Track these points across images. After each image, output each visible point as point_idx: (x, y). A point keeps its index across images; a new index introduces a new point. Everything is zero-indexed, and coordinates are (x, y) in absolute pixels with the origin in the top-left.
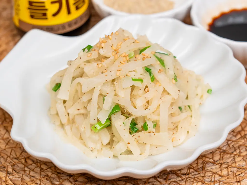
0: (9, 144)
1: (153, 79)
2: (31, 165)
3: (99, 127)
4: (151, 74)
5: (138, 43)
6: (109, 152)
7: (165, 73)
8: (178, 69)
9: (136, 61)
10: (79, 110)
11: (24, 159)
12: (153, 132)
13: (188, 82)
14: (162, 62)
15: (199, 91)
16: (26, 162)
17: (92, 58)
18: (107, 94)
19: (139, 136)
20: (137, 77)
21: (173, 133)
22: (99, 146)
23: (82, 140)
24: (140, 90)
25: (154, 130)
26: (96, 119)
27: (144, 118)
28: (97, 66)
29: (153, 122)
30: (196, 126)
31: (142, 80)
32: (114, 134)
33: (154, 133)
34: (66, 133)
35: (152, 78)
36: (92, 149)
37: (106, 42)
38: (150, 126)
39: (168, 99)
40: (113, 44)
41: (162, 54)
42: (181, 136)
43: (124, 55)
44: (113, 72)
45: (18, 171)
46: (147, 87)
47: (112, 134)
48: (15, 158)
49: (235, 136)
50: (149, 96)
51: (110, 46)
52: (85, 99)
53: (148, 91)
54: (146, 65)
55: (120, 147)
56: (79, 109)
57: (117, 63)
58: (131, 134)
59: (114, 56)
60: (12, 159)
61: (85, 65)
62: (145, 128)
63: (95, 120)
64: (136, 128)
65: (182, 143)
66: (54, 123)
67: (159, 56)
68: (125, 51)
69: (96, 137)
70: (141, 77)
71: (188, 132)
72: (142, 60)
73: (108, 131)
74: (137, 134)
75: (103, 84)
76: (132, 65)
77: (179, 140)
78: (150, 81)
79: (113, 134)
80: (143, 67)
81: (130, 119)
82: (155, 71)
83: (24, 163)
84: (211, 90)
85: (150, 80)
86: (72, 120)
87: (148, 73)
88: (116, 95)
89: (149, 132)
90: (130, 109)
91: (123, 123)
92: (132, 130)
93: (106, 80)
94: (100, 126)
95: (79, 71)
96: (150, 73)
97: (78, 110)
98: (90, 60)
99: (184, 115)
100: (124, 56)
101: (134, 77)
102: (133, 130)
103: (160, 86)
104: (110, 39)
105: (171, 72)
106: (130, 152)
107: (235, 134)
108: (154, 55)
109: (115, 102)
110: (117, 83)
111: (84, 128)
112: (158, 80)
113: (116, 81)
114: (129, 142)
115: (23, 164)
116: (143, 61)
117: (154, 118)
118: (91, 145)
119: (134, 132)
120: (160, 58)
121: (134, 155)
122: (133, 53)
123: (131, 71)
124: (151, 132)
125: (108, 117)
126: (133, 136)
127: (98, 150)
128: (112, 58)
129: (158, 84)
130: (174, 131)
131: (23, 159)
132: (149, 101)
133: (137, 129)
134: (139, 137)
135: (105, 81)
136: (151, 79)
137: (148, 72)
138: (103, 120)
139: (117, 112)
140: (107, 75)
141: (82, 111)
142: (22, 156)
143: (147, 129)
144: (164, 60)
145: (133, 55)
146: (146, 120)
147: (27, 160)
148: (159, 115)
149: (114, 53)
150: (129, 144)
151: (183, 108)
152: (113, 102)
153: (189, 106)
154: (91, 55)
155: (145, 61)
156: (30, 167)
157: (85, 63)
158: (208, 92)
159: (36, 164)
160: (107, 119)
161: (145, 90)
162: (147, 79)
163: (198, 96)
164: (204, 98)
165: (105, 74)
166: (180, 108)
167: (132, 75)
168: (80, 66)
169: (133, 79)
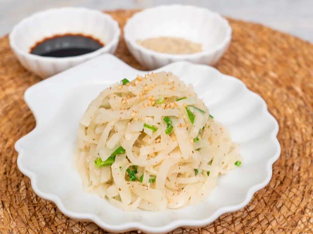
1: (169, 131)
4: (168, 126)
5: (174, 90)
8: (212, 131)
9: (158, 107)
12: (147, 186)
13: (219, 146)
14: (192, 117)
18: (117, 132)
20: (151, 124)
21: (174, 194)
24: (150, 138)
25: (149, 184)
27: (143, 168)
28: (121, 101)
29: (151, 176)
30: (202, 195)
31: (155, 129)
33: (147, 188)
36: (91, 183)
37: (141, 80)
38: (146, 178)
39: (177, 157)
41: (197, 110)
42: (181, 200)
43: (150, 98)
44: (129, 112)
46: (159, 137)
50: (158, 147)
51: (142, 85)
52: (98, 131)
53: (160, 142)
54: (167, 115)
57: (141, 104)
58: (128, 180)
63: (99, 154)
64: (135, 176)
65: (180, 208)
67: (192, 110)
68: (153, 94)
69: (97, 173)
70: (157, 126)
71: (190, 198)
74: (132, 183)
75: (116, 121)
77: (177, 203)
78: (164, 133)
80: (162, 117)
82: (175, 124)
87: (166, 124)
89: (143, 185)
91: (120, 167)
93: (120, 118)
94: (101, 163)
96: (169, 124)
97: (94, 139)
100: (150, 100)
102: (131, 177)
103: (174, 140)
104: (146, 79)
106: (119, 198)
108: (186, 108)
112: (175, 134)
114: (120, 188)
116: (164, 110)
117: (153, 172)
119: (131, 180)
120: (192, 112)
121: (122, 203)
122: (163, 99)
123: (148, 116)
124: (145, 185)
126: (128, 183)
127: (95, 187)
128: (138, 97)
129: (173, 138)
130: (177, 193)
132: (157, 152)
134: (133, 186)
136: (166, 130)
140: (122, 113)
143: (142, 181)
144: (195, 116)
145: (161, 101)
146: (144, 172)
148: (158, 170)
149: (141, 94)
151: (200, 171)
152: (120, 143)
153: (208, 172)
154: (121, 89)
157: (115, 96)
158: (236, 164)
160: (110, 157)
161: (156, 139)
162: (162, 130)
163: (223, 164)
164: (228, 168)
165: (122, 111)
166: (196, 170)
167: (148, 121)
168: (110, 97)
169: (145, 125)
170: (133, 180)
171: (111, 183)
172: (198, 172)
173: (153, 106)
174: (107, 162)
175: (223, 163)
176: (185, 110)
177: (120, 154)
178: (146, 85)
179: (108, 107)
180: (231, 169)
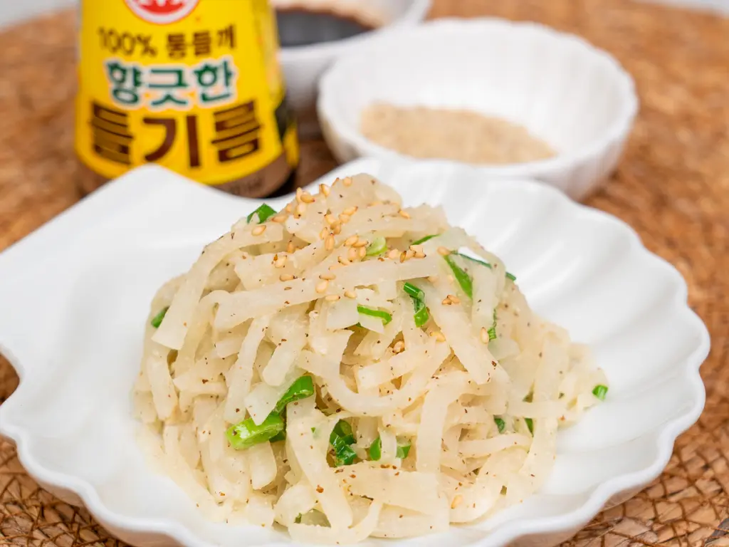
0: (11, 463)
1: (424, 320)
2: (55, 525)
3: (244, 434)
4: (418, 305)
5: (406, 217)
6: (263, 511)
7: (469, 311)
8: (516, 314)
9: (382, 260)
10: (207, 383)
11: (39, 509)
12: (394, 468)
13: (540, 355)
14: (465, 280)
15: (568, 385)
16: (42, 515)
17: (266, 240)
18: (283, 340)
19: (352, 473)
20: (374, 305)
21: (460, 484)
22: (237, 491)
23: (203, 471)
24: (379, 342)
25: (398, 462)
26: (242, 411)
27: (376, 421)
28: (273, 263)
29: (399, 439)
30: (532, 475)
31: (387, 317)
32: (290, 463)
33: (396, 471)
35: (418, 315)
36: (221, 498)
37: (314, 201)
38: (388, 447)
39: (456, 382)
40: (331, 209)
41: (471, 262)
42: (481, 497)
43: (353, 240)
44: (309, 282)
45: (11, 536)
46: (400, 338)
47: (285, 461)
48: (15, 503)
49: (658, 533)
50: (402, 364)
51: (320, 213)
52: (223, 350)
53: (403, 350)
54: (410, 278)
55: (296, 499)
56: (207, 381)
57: (331, 260)
58: (332, 463)
59: (323, 242)
60: (5, 504)
61: (244, 258)
63: (238, 410)
64: (350, 451)
65: (481, 519)
66: (140, 420)
67: (461, 264)
68: (357, 231)
69: (236, 463)
70: (388, 307)
71: (504, 490)
72: (398, 261)
73: (276, 454)
74: (349, 469)
75: (275, 312)
76: (369, 271)
77: (474, 506)
78: (413, 323)
79: (286, 464)
80: (398, 282)
81: (335, 419)
82: (433, 299)
83: (35, 518)
84: (606, 389)
85: (414, 319)
86: (186, 411)
87: (412, 300)
88: (307, 347)
89: (383, 467)
90: (337, 389)
91: (313, 430)
92: (338, 456)
93: (287, 302)
94: (250, 431)
95: (225, 272)
96: (418, 302)
97: (204, 381)
98: (262, 244)
99: (505, 440)
100: (353, 246)
101: (364, 304)
102: (341, 455)
103: (438, 341)
104: (326, 196)
105: (484, 312)
106: (321, 519)
107: (656, 527)
108: (447, 258)
109: (300, 366)
110: (317, 315)
111: (207, 432)
112: (438, 325)
113: (317, 305)
114: (322, 486)
115: (32, 520)
116: (403, 264)
117: (406, 427)
118: (221, 485)
119: (343, 462)
120: (464, 270)
121: (332, 528)
122: (384, 241)
123: (361, 287)
124: (388, 467)
125: (278, 407)
126: (338, 471)
127: (237, 505)
128: (318, 244)
129: (436, 335)
130: (465, 482)
131: (36, 506)
132: (401, 377)
133: (352, 454)
134: (353, 476)
135: (282, 305)
136: (415, 317)
137: (411, 296)
138: (260, 417)
139: (303, 396)
140: (290, 288)
141: (214, 388)
142: (37, 499)
143: (377, 456)
144: (472, 279)
145: (381, 246)
146: (379, 429)
147: (47, 513)
148: (418, 421)
149: (325, 234)
150: (321, 490)
151: (509, 422)
152: (296, 367)
153: (529, 422)
154: (261, 233)
155: (406, 264)
156: (49, 530)
157: (246, 254)
158: (595, 392)
159: (69, 525)
160: (272, 414)
161: (392, 345)
162: (405, 317)
163: (563, 399)
164: (580, 405)
165: (288, 284)
166: (498, 421)
167: (362, 297)
168: (230, 261)
169: (360, 309)
170: (349, 462)
171: (275, 489)
172: (504, 423)
173: (362, 260)
174: (265, 429)
175: (562, 395)
176: (445, 262)
177: (299, 401)
178: (329, 212)
179: (233, 285)
180: (586, 409)
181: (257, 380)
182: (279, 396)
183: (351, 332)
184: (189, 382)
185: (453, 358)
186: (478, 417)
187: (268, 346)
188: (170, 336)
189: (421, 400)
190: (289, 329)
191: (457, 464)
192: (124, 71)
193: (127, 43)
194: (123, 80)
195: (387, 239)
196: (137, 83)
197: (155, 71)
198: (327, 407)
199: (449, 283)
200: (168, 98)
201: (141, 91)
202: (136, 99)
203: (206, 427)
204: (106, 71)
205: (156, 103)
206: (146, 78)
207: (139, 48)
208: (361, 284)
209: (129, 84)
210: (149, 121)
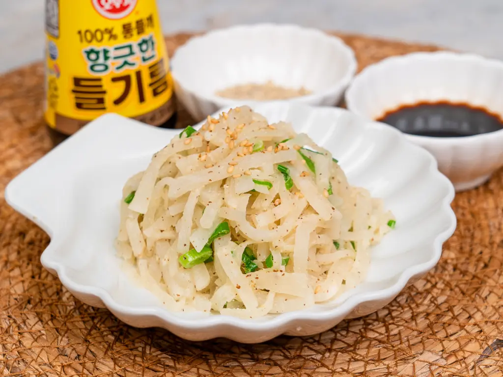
1: (290, 186)
3: (190, 259)
4: (286, 177)
5: (273, 129)
6: (205, 303)
7: (314, 180)
8: (339, 182)
9: (264, 152)
10: (163, 232)
12: (281, 271)
13: (355, 205)
14: (310, 163)
15: (373, 221)
17: (193, 147)
18: (209, 202)
19: (256, 276)
20: (261, 178)
22: (189, 292)
23: (164, 283)
24: (266, 200)
25: (283, 268)
26: (188, 245)
27: (268, 245)
28: (198, 159)
29: (282, 254)
30: (359, 272)
31: (270, 185)
32: (218, 274)
33: (283, 273)
34: (139, 272)
35: (288, 183)
36: (177, 298)
37: (219, 122)
38: (277, 260)
39: (312, 221)
40: (230, 126)
41: (312, 153)
42: (331, 286)
43: (244, 143)
44: (222, 167)
46: (278, 197)
47: (214, 273)
50: (280, 212)
51: (223, 129)
52: (173, 211)
53: (280, 204)
54: (281, 162)
55: (224, 293)
56: (163, 231)
57: (233, 155)
58: (244, 273)
59: (228, 144)
61: (180, 158)
62: (268, 264)
63: (185, 245)
64: (254, 264)
65: (332, 299)
66: (122, 258)
67: (307, 155)
68: (247, 137)
69: (185, 276)
70: (270, 179)
71: (344, 282)
72: (273, 153)
73: (208, 269)
74: (254, 274)
75: (204, 186)
76: (256, 160)
77: (328, 291)
78: (285, 188)
79: (215, 275)
80: (274, 165)
81: (244, 246)
82: (294, 174)
84: (395, 222)
85: (285, 185)
86: (151, 250)
87: (283, 175)
88: (224, 205)
89: (275, 271)
90: (245, 228)
91: (232, 252)
92: (246, 267)
93: (210, 180)
94: (194, 258)
95: (169, 167)
96: (286, 175)
97: (162, 231)
98: (190, 150)
99: (341, 253)
100: (245, 146)
101: (256, 178)
102: (249, 267)
103: (300, 197)
104: (226, 119)
105: (324, 180)
106: (241, 306)
108: (299, 151)
109: (221, 216)
110: (228, 187)
111: (167, 259)
112: (299, 188)
113: (227, 182)
114: (239, 285)
116: (275, 154)
117: (285, 247)
118: (177, 290)
119: (250, 271)
120: (308, 157)
121: (246, 309)
122: (262, 143)
123: (253, 169)
124: (277, 271)
125: (209, 242)
126: (248, 276)
127: (187, 300)
128: (224, 146)
129: (298, 194)
130: (321, 278)
132: (280, 220)
133: (255, 266)
134: (257, 278)
135: (207, 182)
136: (286, 184)
137: (282, 173)
138: (199, 246)
139: (223, 234)
140: (212, 172)
141: (168, 234)
143: (271, 265)
144: (314, 162)
145: (261, 146)
146: (270, 250)
148: (293, 243)
149: (228, 140)
150: (239, 287)
151: (341, 244)
152: (219, 217)
153: (353, 243)
154: (190, 142)
155: (278, 154)
157: (180, 156)
158: (389, 224)
160: (206, 246)
161: (273, 202)
162: (280, 184)
163: (371, 229)
164: (381, 232)
165: (210, 169)
166: (335, 243)
167: (254, 174)
168: (172, 160)
169: (255, 181)
170: (253, 271)
171: (209, 291)
172: (339, 244)
173: (251, 154)
174: (202, 255)
175: (370, 227)
176: (298, 154)
177: (221, 237)
178: (228, 128)
179: (175, 174)
180: (385, 234)
181: (195, 227)
182: (209, 235)
183: (250, 195)
184: (152, 231)
185: (309, 207)
186: (325, 240)
187: (200, 207)
188: (139, 206)
189: (294, 231)
190: (213, 195)
191: (316, 268)
192: (97, 53)
193: (99, 35)
194: (98, 58)
195: (264, 142)
196: (106, 58)
197: (116, 49)
198: (237, 240)
199: (302, 165)
200: (126, 63)
201: (109, 63)
202: (106, 68)
203: (166, 257)
204: (85, 55)
205: (118, 68)
206: (112, 54)
207: (106, 36)
208: (253, 167)
209: (101, 60)
210: (115, 80)
